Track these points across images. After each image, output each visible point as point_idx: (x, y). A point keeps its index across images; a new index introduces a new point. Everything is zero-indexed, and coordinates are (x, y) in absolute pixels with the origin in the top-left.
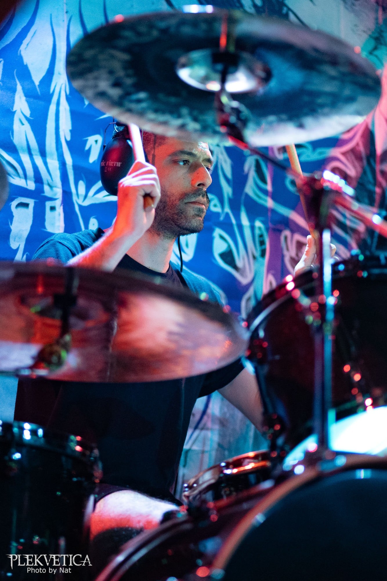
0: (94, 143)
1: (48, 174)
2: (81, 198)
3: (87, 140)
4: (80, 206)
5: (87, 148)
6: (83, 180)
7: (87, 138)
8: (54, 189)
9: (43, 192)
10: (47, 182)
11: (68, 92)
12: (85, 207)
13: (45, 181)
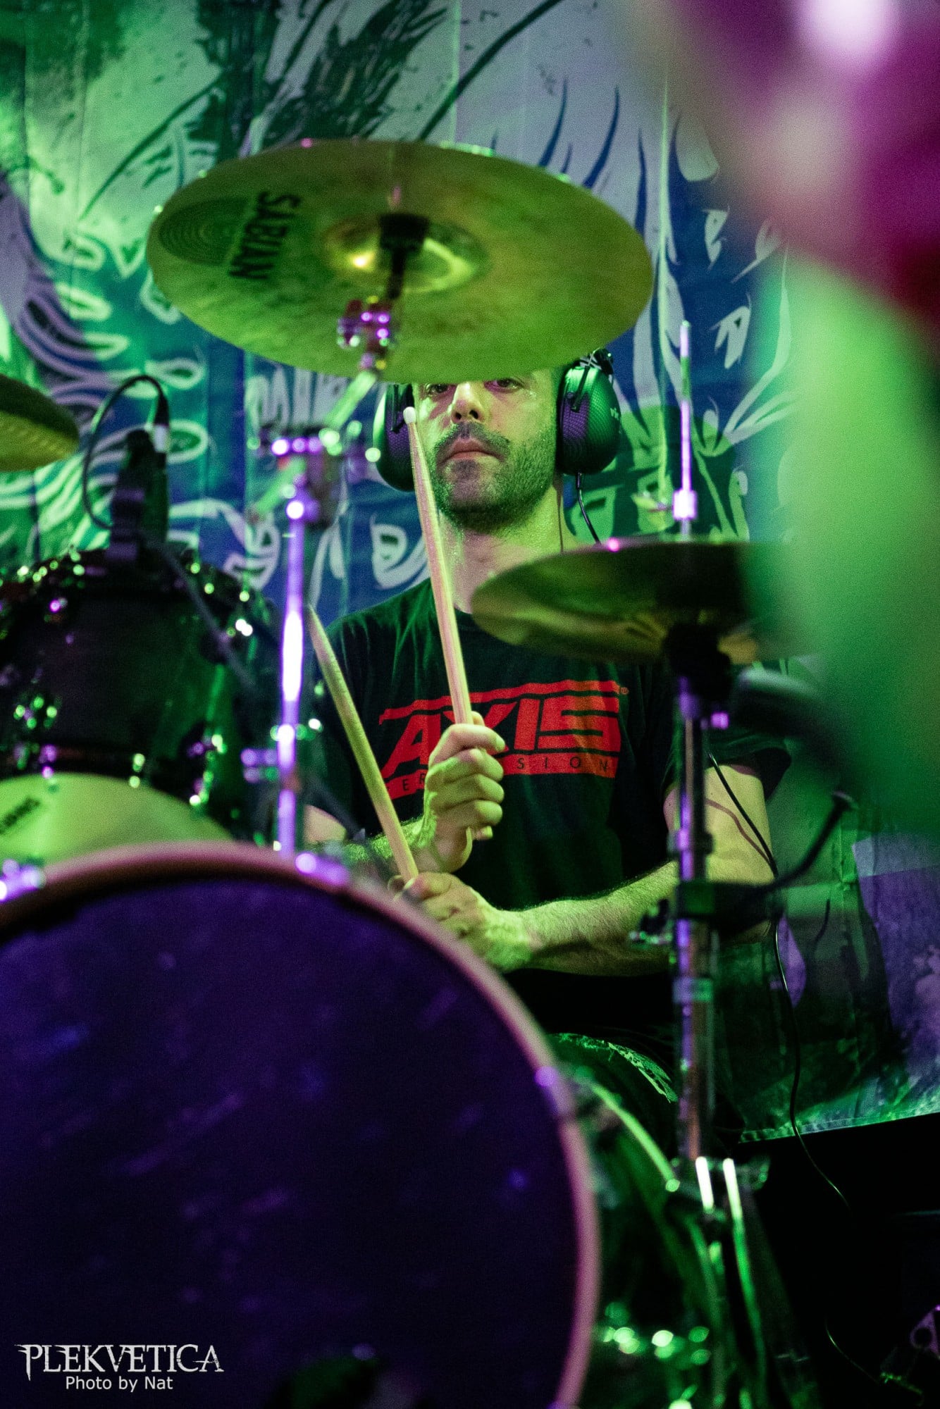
0: (734, 326)
1: (640, 428)
2: (710, 445)
3: (718, 329)
4: (708, 460)
5: (719, 343)
6: (714, 409)
7: (717, 325)
8: (654, 450)
9: (632, 463)
10: (638, 443)
11: (673, 256)
12: (719, 457)
13: (634, 441)
